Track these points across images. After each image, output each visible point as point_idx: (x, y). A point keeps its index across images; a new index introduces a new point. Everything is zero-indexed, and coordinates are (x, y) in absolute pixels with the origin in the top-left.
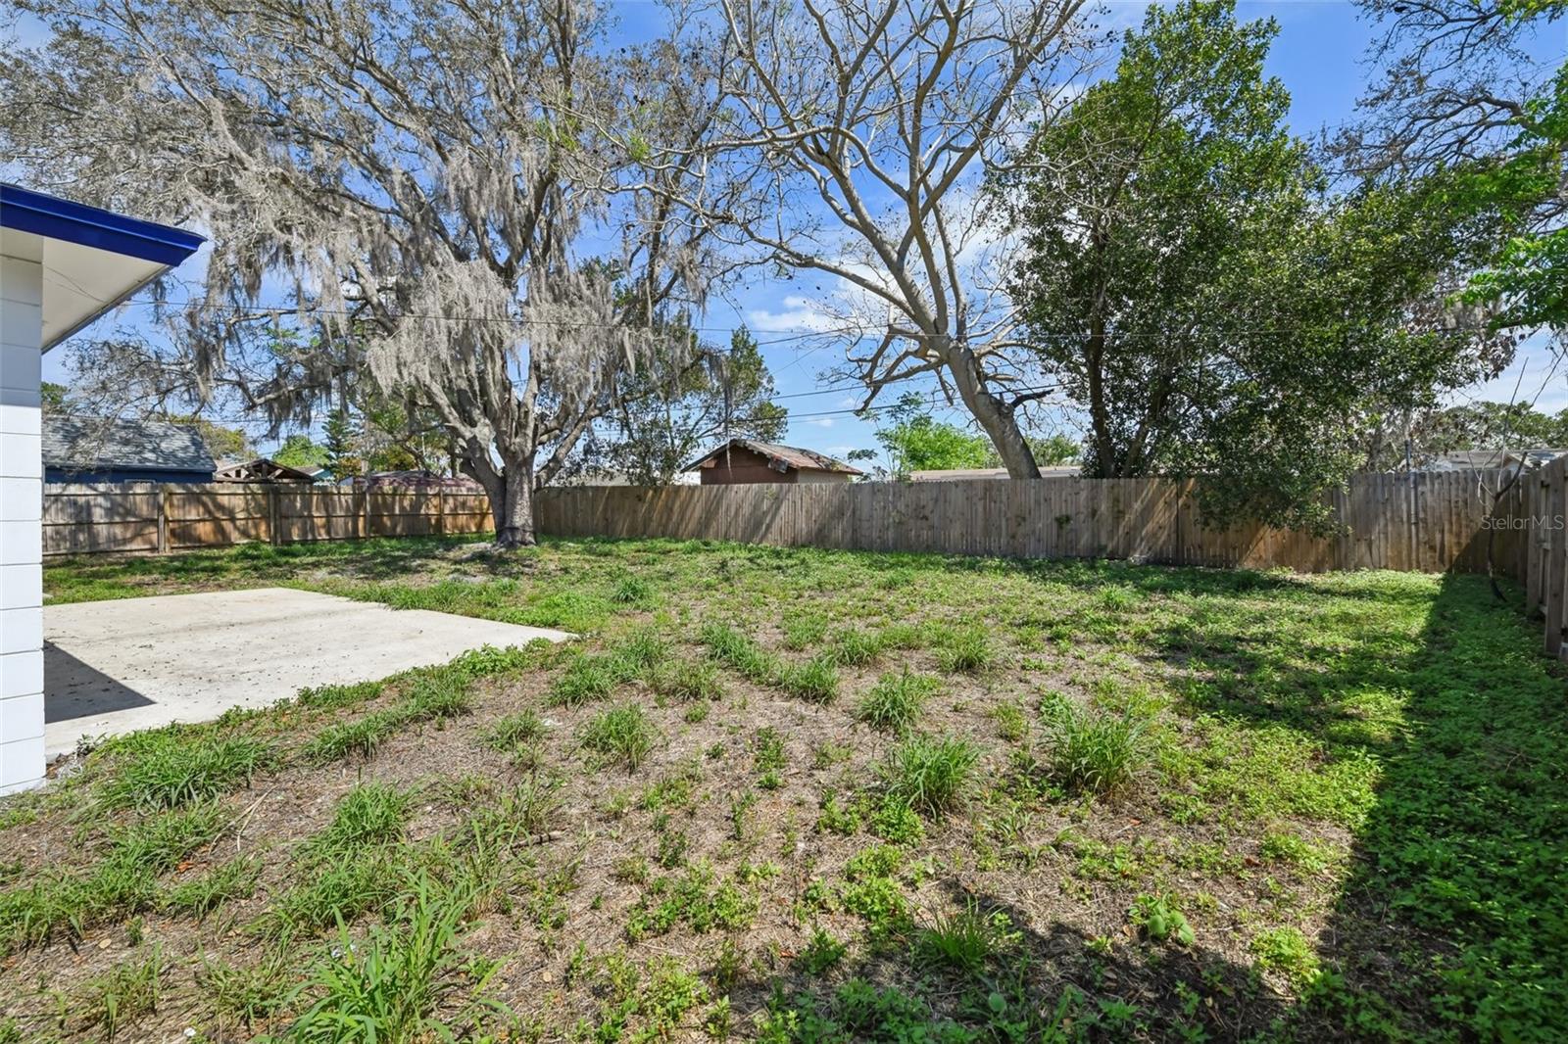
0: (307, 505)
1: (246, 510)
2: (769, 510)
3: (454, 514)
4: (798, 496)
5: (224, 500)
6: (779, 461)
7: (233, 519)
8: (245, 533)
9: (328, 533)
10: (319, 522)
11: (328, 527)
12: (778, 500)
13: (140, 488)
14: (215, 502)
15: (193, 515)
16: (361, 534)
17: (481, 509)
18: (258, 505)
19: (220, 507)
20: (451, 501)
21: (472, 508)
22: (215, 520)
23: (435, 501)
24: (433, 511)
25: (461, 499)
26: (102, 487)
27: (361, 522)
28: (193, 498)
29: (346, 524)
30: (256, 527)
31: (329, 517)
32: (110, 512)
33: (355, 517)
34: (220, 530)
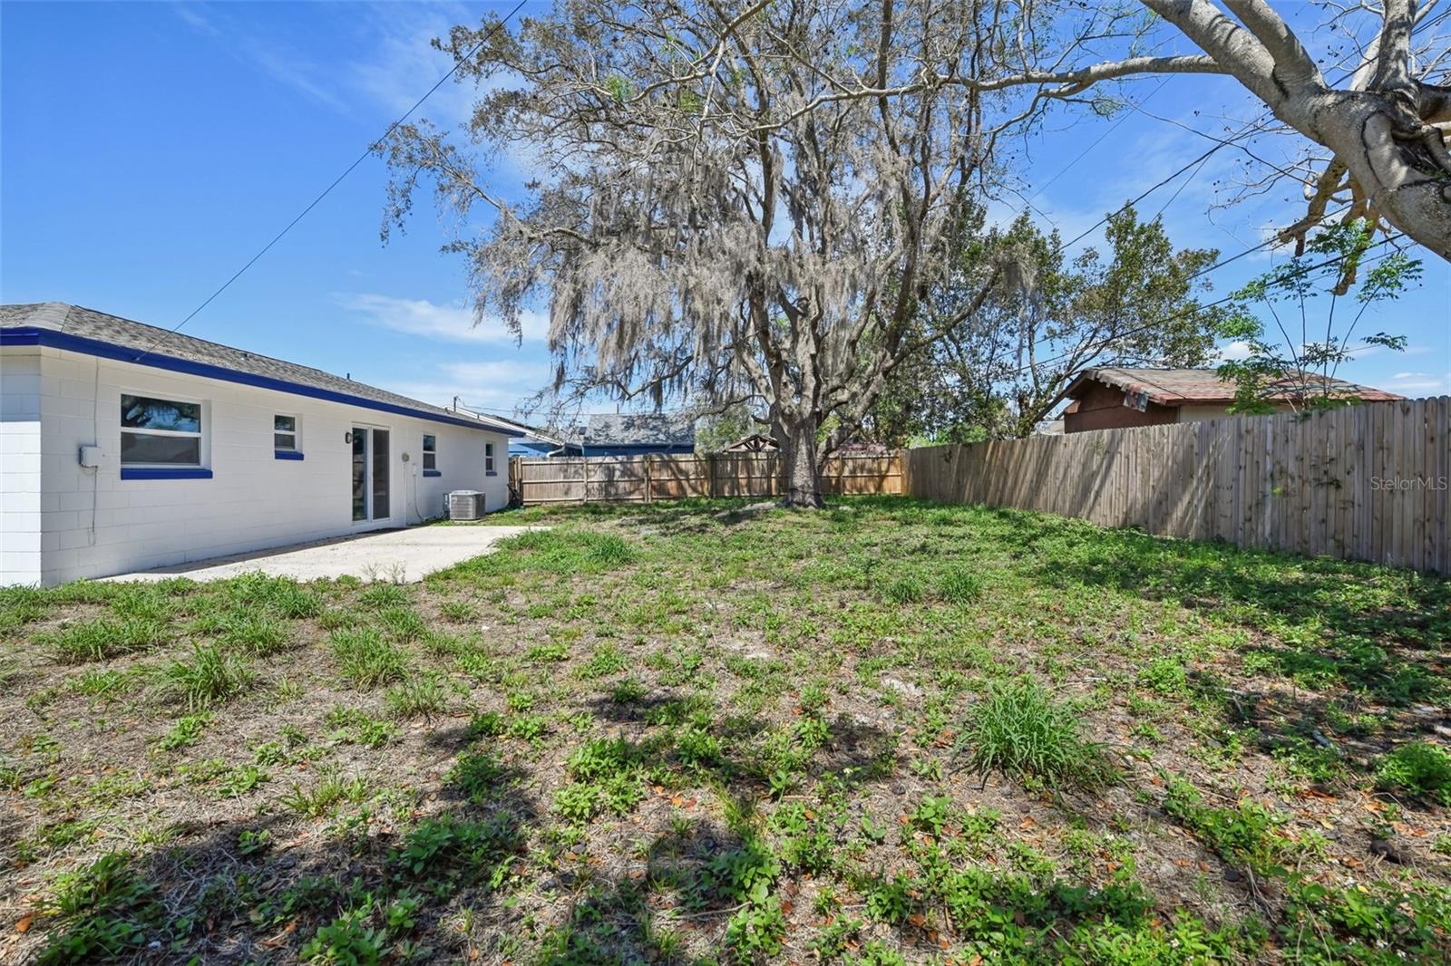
0: (735, 469)
1: (696, 473)
2: (1100, 467)
3: (853, 475)
4: (1132, 447)
5: (683, 466)
6: (1138, 396)
7: (688, 480)
8: (695, 490)
9: (749, 491)
10: (743, 482)
11: (749, 486)
12: (1110, 453)
13: (638, 458)
14: (677, 466)
15: (665, 477)
16: (774, 493)
17: (880, 471)
18: (703, 468)
19: (681, 471)
20: (850, 463)
21: (870, 471)
22: (679, 481)
23: (837, 464)
24: (834, 474)
25: (859, 462)
26: (620, 458)
27: (773, 481)
28: (665, 464)
29: (761, 484)
30: (702, 485)
31: (749, 478)
32: (623, 474)
33: (769, 478)
34: (680, 487)
